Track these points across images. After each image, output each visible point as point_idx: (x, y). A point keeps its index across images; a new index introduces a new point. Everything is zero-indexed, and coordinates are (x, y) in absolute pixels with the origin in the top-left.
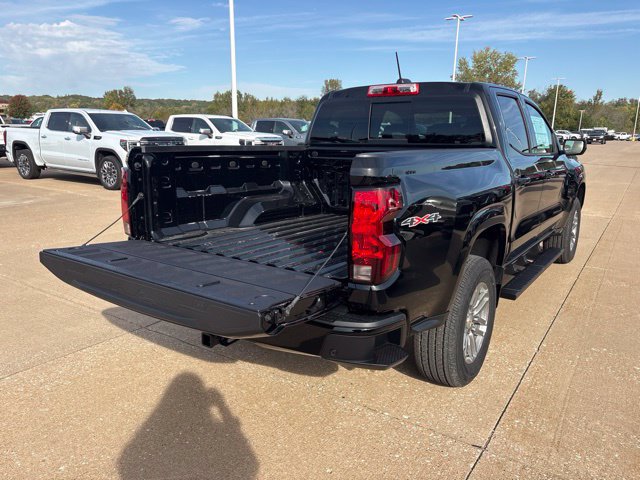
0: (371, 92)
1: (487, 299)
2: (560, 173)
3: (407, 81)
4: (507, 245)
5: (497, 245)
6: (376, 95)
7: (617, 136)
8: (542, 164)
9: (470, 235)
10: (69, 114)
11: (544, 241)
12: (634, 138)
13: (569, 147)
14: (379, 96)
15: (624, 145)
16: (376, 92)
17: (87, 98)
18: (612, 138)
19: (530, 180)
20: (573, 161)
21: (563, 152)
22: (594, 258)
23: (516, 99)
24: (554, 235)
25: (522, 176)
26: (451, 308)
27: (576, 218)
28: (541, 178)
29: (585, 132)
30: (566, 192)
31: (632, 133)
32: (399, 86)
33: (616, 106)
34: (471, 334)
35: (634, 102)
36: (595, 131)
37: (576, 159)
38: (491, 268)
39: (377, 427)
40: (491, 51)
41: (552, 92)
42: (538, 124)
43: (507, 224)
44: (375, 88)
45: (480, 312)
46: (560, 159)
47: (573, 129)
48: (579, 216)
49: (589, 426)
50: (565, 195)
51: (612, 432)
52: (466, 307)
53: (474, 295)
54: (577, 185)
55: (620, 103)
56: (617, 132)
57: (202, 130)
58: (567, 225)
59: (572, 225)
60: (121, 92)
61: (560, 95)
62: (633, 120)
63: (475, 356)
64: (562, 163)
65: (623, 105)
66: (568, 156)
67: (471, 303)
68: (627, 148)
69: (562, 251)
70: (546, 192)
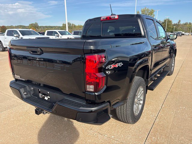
0: (102, 19)
1: (143, 92)
2: (168, 46)
3: (114, 15)
4: (150, 72)
5: (146, 72)
6: (104, 20)
7: (185, 34)
8: (162, 43)
9: (136, 69)
10: (13, 30)
11: (163, 69)
12: (190, 34)
13: (171, 37)
14: (105, 20)
15: (187, 37)
16: (103, 19)
17: (24, 26)
18: (184, 34)
19: (158, 48)
20: (172, 42)
21: (169, 39)
22: (179, 73)
23: (153, 20)
24: (166, 66)
25: (155, 47)
26: (128, 98)
27: (173, 60)
28: (162, 48)
29: (175, 33)
30: (170, 52)
31: (190, 33)
32: (111, 16)
33: (185, 25)
34: (137, 105)
35: (190, 24)
36: (178, 33)
37: (173, 41)
38: (144, 81)
39: (102, 141)
40: (147, 8)
41: (165, 21)
42: (161, 29)
43: (150, 65)
44: (103, 17)
45: (140, 96)
46: (168, 41)
47: (171, 32)
48: (174, 60)
49: (180, 139)
50: (170, 53)
51: (188, 142)
52: (135, 96)
53: (138, 91)
54: (174, 50)
55: (186, 24)
56: (185, 33)
57: (56, 35)
58: (170, 63)
59: (172, 63)
60: (34, 24)
61: (168, 22)
62: (190, 29)
63: (139, 112)
64: (169, 42)
65: (187, 24)
66: (171, 40)
67: (137, 94)
68: (188, 37)
69: (169, 72)
70: (163, 52)
